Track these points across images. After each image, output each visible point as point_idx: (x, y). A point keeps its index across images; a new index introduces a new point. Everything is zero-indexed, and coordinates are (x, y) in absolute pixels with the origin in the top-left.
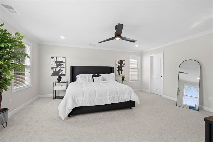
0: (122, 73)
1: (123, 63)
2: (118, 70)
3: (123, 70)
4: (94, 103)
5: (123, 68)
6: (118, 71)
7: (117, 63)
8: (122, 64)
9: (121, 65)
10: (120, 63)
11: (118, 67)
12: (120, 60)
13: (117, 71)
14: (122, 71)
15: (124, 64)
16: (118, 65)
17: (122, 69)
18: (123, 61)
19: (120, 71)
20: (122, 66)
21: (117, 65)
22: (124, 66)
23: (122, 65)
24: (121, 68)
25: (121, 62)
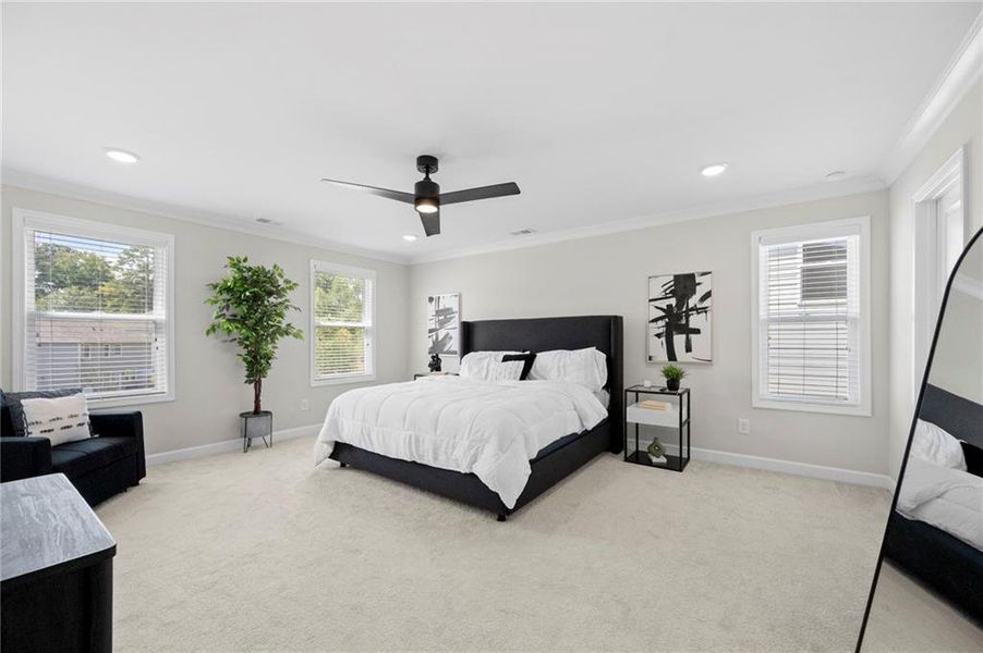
0: (688, 349)
1: (700, 291)
2: (661, 330)
3: (697, 331)
4: (372, 444)
5: (695, 321)
6: (663, 339)
7: (658, 292)
8: (694, 292)
9: (682, 299)
10: (674, 293)
11: (663, 314)
12: (676, 277)
13: (659, 336)
14: (692, 336)
15: (708, 295)
16: (664, 304)
17: (691, 326)
18: (698, 280)
19: (679, 340)
20: (691, 305)
21: (657, 303)
22: (705, 304)
23: (693, 301)
24: (684, 322)
25: (684, 285)
